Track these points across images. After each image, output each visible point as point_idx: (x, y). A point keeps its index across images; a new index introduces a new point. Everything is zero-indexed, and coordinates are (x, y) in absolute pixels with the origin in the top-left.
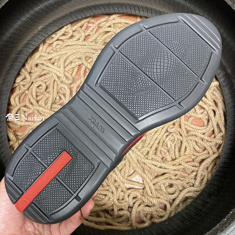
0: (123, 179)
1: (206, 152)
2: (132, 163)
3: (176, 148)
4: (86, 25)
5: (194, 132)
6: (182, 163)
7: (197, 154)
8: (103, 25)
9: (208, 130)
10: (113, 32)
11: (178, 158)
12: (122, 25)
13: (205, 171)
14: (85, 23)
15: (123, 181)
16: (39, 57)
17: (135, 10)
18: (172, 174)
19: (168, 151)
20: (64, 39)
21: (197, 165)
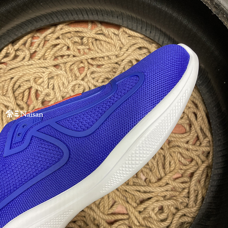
0: (103, 216)
1: (193, 163)
3: (159, 165)
4: (29, 41)
5: (176, 143)
6: (169, 182)
7: (184, 167)
8: (50, 38)
9: (192, 137)
10: (62, 44)
11: (163, 177)
12: (72, 34)
13: (198, 185)
14: (28, 38)
15: (104, 218)
17: (83, 15)
18: (160, 196)
19: (151, 170)
20: (7, 61)
21: (188, 180)
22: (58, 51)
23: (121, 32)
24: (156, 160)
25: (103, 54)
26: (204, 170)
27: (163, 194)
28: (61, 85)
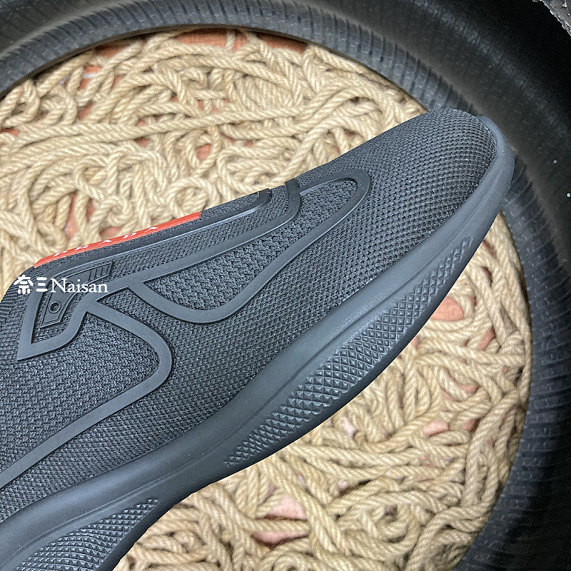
0: (244, 521)
1: (480, 395)
3: (390, 399)
4: (77, 76)
5: (437, 343)
6: (415, 442)
7: (454, 406)
8: (129, 69)
9: (476, 329)
10: (157, 85)
11: (400, 428)
12: (185, 60)
13: (489, 452)
14: (75, 69)
15: (247, 526)
17: (212, 13)
18: (391, 478)
19: (369, 411)
20: (19, 125)
21: (463, 439)
22: (148, 104)
23: (307, 58)
24: (383, 384)
25: (261, 113)
26: (507, 413)
27: (397, 474)
28: (149, 187)
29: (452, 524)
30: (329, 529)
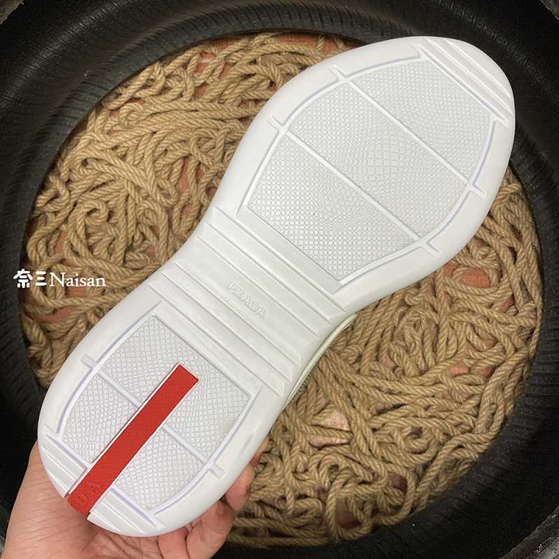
0: (303, 425)
1: (497, 348)
2: (322, 384)
3: (426, 344)
4: (195, 61)
5: (468, 304)
6: (442, 379)
7: (476, 354)
8: (238, 59)
9: (500, 296)
10: (261, 75)
11: (432, 367)
12: (284, 56)
13: (498, 395)
14: (194, 55)
15: (304, 429)
16: (86, 144)
17: (312, 21)
18: (420, 405)
19: (407, 351)
20: (145, 97)
21: (480, 381)
22: (250, 89)
24: (421, 331)
26: (517, 365)
27: (425, 402)
29: (464, 445)
30: (368, 438)
